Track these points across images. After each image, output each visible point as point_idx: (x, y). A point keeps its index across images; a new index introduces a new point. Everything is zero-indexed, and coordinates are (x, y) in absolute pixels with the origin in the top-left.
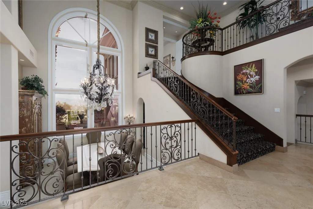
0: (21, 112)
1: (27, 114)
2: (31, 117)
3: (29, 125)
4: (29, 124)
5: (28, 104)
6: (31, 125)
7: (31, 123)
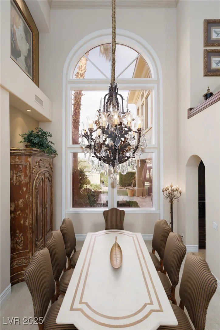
0: (17, 178)
1: (25, 181)
2: (29, 185)
3: (27, 196)
4: (27, 194)
5: (26, 167)
6: (29, 196)
7: (29, 194)
